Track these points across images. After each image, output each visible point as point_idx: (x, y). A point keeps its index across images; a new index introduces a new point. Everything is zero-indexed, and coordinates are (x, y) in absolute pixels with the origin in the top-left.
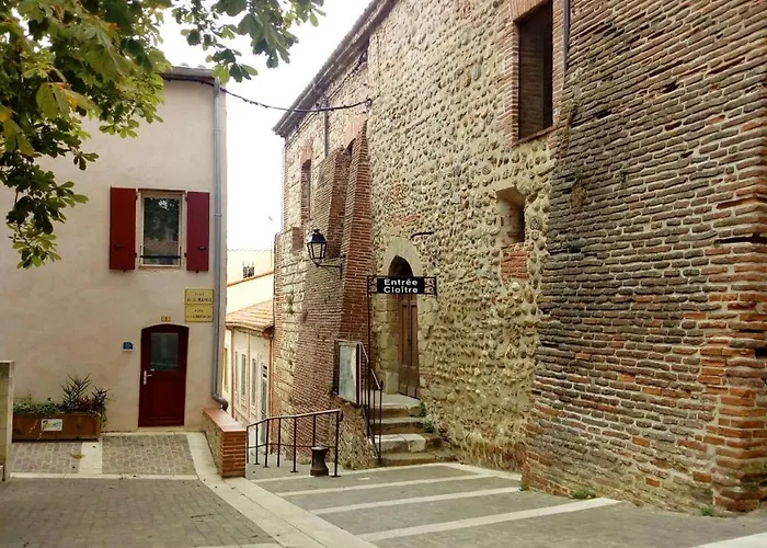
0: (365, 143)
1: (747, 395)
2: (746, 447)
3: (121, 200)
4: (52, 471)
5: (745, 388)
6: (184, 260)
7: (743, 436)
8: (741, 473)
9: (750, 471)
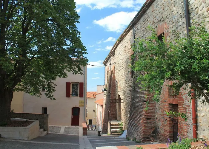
0: (114, 71)
1: (144, 125)
2: (144, 133)
3: (68, 84)
4: (55, 133)
5: (145, 124)
6: (79, 95)
7: (144, 131)
8: (143, 137)
9: (144, 136)
